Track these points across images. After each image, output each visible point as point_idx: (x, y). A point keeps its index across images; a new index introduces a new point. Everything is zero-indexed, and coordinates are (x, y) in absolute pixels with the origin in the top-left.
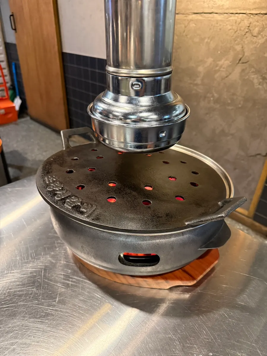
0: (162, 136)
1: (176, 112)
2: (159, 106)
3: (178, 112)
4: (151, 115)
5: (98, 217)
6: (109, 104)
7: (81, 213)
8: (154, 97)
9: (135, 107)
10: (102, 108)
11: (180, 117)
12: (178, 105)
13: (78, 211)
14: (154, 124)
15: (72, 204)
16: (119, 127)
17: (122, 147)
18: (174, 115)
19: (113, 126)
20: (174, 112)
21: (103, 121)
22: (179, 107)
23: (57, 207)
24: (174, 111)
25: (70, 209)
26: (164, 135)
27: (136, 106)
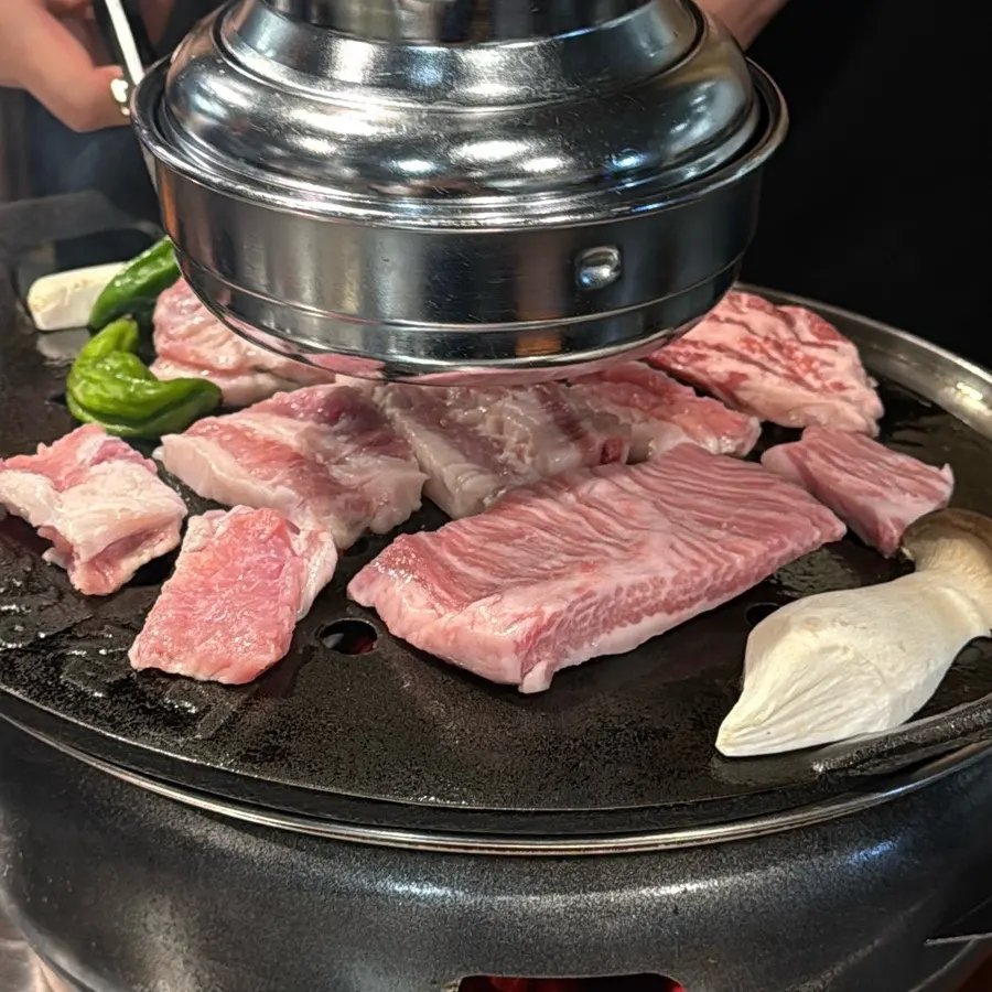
0: (594, 281)
1: (689, 128)
2: (573, 97)
3: (701, 130)
4: (529, 156)
5: (274, 742)
6: (268, 88)
7: (167, 724)
8: (542, 47)
9: (419, 106)
10: (225, 105)
11: (720, 160)
12: (705, 86)
13: (147, 712)
14: (550, 209)
15: (108, 674)
16: (330, 226)
17: (354, 347)
18: (678, 147)
19: (287, 217)
20: (680, 127)
21: (230, 185)
22: (711, 98)
23: (16, 693)
24: (679, 123)
25: (97, 699)
26: (605, 272)
27: (429, 102)
